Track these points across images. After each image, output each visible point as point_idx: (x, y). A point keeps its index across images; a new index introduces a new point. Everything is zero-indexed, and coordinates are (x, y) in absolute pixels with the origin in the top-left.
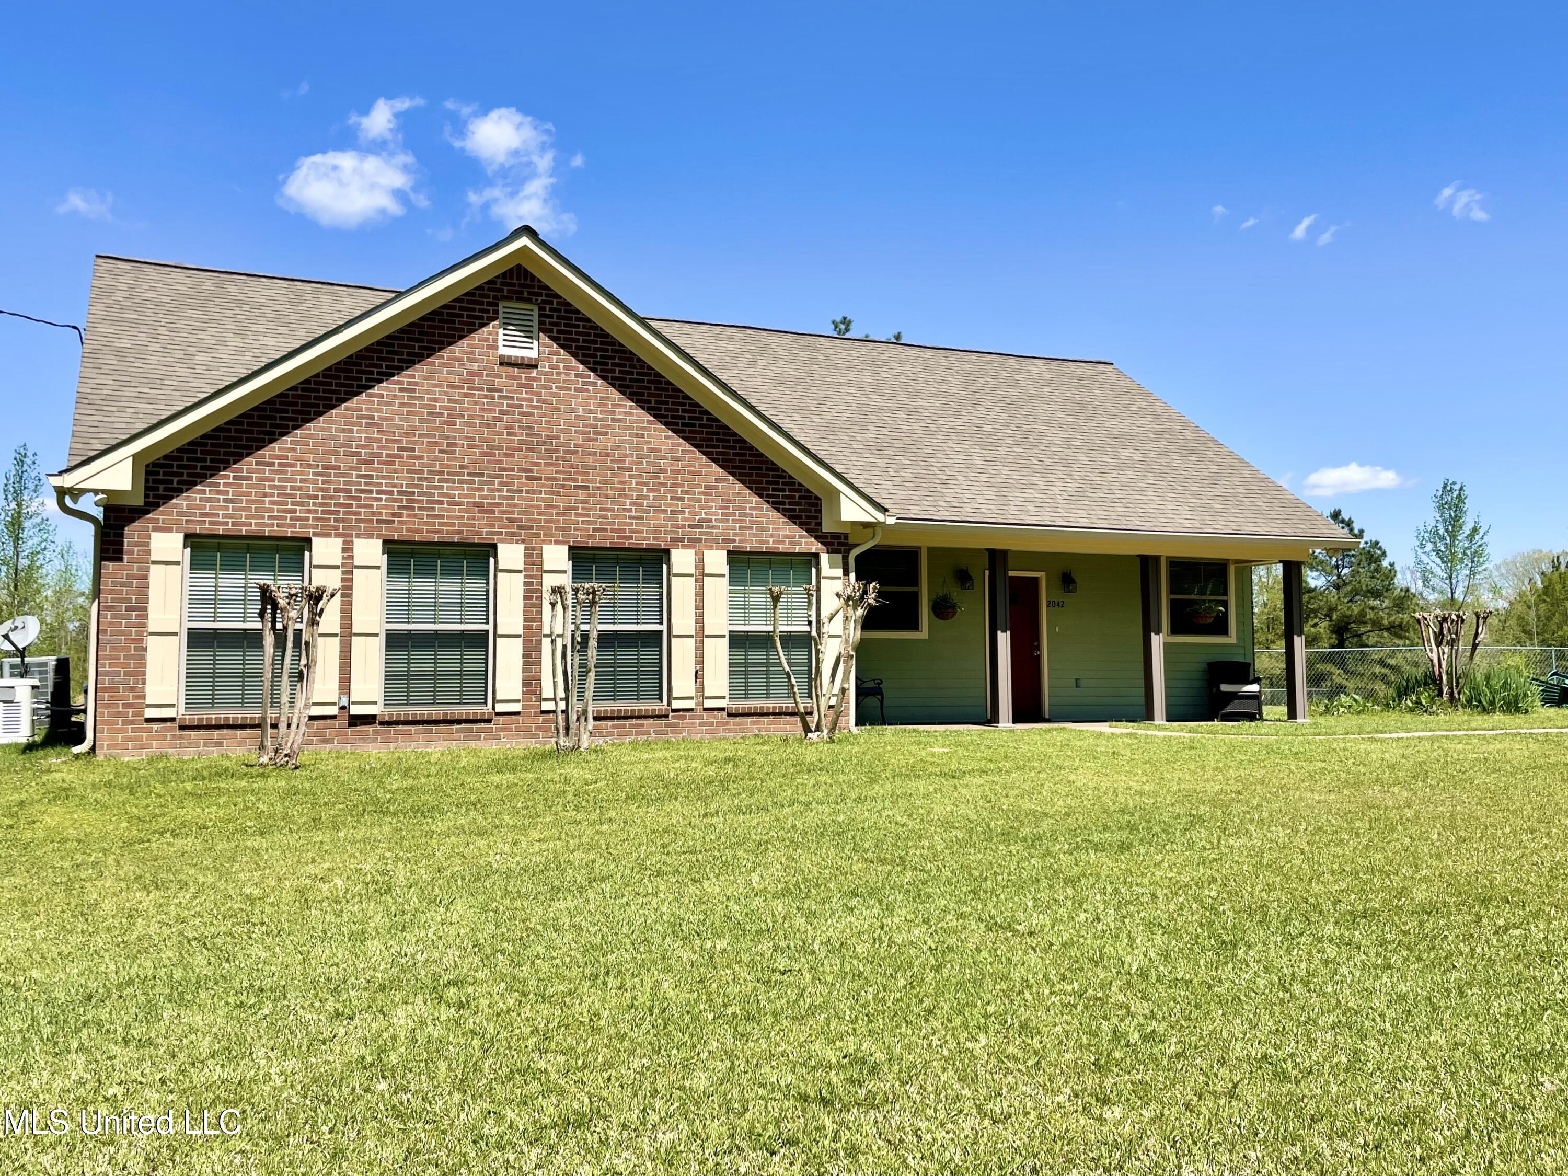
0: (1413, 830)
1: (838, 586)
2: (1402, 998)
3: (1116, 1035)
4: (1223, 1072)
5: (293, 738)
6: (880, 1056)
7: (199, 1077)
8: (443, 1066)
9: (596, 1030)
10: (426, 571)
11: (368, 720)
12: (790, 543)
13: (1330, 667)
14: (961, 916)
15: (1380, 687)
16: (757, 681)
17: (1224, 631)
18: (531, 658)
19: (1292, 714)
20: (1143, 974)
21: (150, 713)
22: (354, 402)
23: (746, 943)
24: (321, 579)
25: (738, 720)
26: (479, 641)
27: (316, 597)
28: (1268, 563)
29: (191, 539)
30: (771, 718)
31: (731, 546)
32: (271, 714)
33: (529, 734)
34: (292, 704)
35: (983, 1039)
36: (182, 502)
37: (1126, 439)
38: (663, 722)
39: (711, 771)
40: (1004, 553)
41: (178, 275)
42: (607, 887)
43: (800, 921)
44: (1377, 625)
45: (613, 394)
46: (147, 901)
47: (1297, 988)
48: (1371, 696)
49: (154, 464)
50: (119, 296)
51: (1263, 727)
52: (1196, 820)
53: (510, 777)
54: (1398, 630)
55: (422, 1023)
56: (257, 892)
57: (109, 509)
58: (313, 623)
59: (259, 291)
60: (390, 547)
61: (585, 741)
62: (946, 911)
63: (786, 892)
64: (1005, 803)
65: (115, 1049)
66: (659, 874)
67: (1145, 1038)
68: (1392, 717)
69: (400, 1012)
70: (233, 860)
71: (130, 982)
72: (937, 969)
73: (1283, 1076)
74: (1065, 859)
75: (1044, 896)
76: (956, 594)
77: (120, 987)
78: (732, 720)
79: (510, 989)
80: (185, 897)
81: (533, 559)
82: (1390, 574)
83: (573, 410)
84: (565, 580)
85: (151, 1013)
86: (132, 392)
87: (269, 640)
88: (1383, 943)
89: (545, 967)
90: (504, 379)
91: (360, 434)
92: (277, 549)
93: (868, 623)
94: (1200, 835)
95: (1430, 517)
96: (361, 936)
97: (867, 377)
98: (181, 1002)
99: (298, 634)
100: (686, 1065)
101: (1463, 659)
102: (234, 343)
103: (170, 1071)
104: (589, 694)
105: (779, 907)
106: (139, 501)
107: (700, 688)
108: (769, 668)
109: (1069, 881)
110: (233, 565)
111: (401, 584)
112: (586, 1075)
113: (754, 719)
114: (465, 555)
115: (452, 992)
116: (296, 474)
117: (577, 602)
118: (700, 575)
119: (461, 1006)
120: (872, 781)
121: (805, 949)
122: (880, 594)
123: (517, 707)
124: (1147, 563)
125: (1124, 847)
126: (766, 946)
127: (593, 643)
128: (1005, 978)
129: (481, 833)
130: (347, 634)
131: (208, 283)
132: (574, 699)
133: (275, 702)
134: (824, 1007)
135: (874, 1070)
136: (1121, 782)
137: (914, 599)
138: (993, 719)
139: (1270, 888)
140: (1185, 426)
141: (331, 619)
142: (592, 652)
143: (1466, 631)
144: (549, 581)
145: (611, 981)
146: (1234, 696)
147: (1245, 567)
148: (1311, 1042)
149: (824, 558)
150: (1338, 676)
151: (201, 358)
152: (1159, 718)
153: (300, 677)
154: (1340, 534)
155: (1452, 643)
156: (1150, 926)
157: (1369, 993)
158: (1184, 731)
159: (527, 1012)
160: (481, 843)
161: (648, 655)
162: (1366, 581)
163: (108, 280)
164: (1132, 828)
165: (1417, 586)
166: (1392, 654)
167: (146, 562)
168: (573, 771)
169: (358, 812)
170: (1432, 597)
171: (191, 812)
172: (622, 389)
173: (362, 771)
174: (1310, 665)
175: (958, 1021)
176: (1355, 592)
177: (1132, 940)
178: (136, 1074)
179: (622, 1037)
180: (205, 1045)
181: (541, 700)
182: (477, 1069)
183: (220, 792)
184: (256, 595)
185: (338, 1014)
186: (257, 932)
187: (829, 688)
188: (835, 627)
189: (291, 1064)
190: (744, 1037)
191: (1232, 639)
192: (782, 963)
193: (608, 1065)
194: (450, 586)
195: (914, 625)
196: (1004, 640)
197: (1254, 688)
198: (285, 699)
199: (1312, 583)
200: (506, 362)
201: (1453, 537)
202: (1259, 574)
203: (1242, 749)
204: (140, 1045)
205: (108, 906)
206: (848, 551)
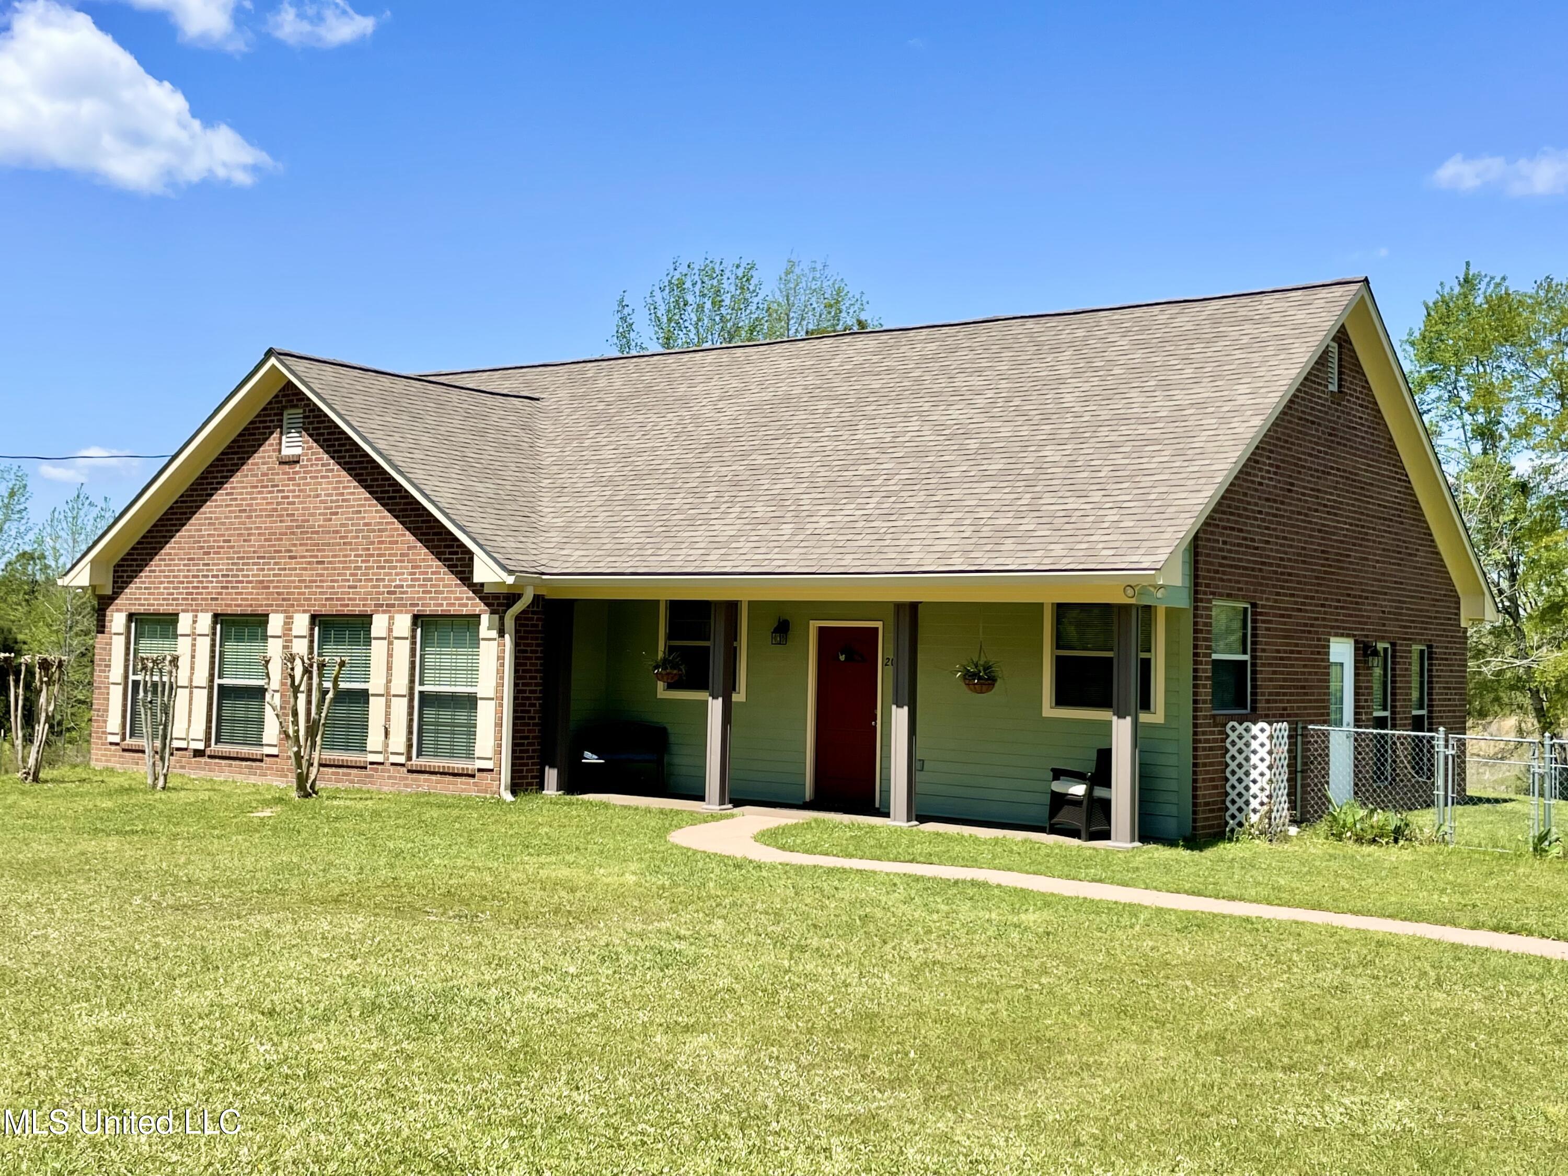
1: (494, 647)
10: (240, 635)
11: (198, 753)
12: (460, 605)
21: (110, 738)
24: (181, 645)
25: (415, 775)
26: (260, 694)
29: (131, 617)
30: (438, 777)
31: (416, 610)
33: (282, 773)
36: (128, 591)
38: (363, 772)
45: (345, 476)
49: (118, 565)
57: (99, 598)
60: (214, 618)
78: (411, 776)
81: (288, 627)
83: (318, 496)
90: (281, 475)
91: (205, 532)
92: (170, 622)
106: (111, 592)
107: (388, 744)
110: (152, 634)
111: (228, 647)
113: (426, 776)
118: (392, 636)
123: (276, 751)
130: (192, 686)
141: (186, 675)
144: (296, 645)
149: (485, 619)
167: (111, 634)
172: (350, 472)
194: (253, 649)
200: (286, 461)
206: (505, 612)
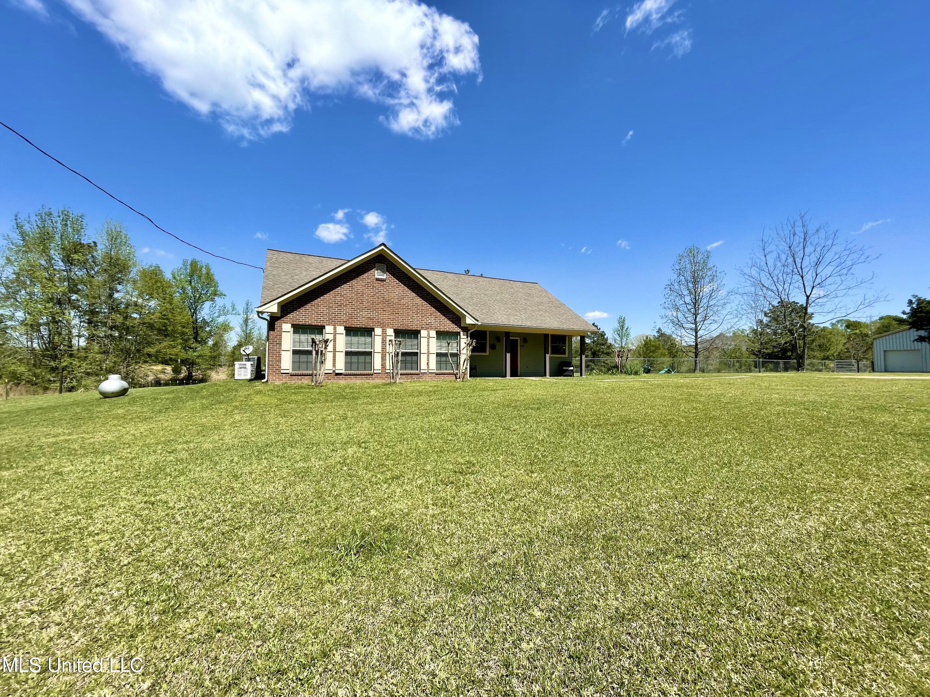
0: (611, 404)
1: (465, 340)
2: (607, 446)
3: (536, 456)
4: (562, 465)
5: (320, 378)
6: (475, 461)
7: (297, 466)
8: (361, 463)
9: (401, 455)
10: (355, 335)
11: (340, 374)
12: (453, 329)
13: (591, 363)
14: (496, 426)
15: (603, 368)
16: (443, 366)
17: (565, 354)
18: (383, 359)
19: (581, 375)
20: (543, 440)
21: (282, 371)
22: (337, 290)
23: (440, 433)
24: (327, 337)
26: (370, 354)
27: (326, 341)
28: (576, 336)
29: (293, 326)
30: (447, 375)
31: (437, 330)
32: (315, 372)
33: (382, 378)
34: (320, 370)
35: (501, 457)
36: (291, 316)
37: (541, 303)
38: (418, 376)
39: (431, 389)
40: (509, 333)
41: (290, 255)
42: (404, 418)
43: (454, 427)
44: (603, 353)
45: (406, 288)
46: (282, 420)
47: (581, 444)
48: (601, 370)
49: (283, 305)
50: (273, 260)
51: (574, 378)
52: (556, 402)
53: (378, 390)
54: (608, 354)
55: (356, 453)
56: (311, 418)
57: (271, 317)
58: (326, 348)
59: (311, 259)
60: (346, 329)
61: (398, 381)
62: (492, 425)
63: (451, 420)
64: (508, 398)
65: (275, 459)
66: (417, 415)
67: (543, 456)
68: (606, 376)
69: (349, 450)
70: (305, 410)
71: (278, 441)
72: (490, 439)
73: (578, 466)
74: (523, 412)
75: (517, 421)
76: (496, 343)
77: (275, 442)
78: (437, 376)
79: (379, 444)
80: (292, 420)
81: (384, 332)
82: (607, 339)
83: (395, 293)
84: (393, 338)
85: (284, 449)
86: (277, 286)
87: (314, 353)
88: (603, 432)
89: (387, 439)
90: (377, 284)
91: (338, 298)
92: (316, 329)
93: (473, 350)
94: (557, 405)
95: (617, 325)
96: (339, 430)
97: (474, 285)
98: (292, 447)
99: (322, 351)
100: (425, 464)
101: (624, 362)
102: (305, 273)
103: (289, 464)
104: (399, 368)
105: (449, 424)
106: (279, 316)
107: (428, 367)
108: (447, 362)
109: (524, 417)
110: (304, 333)
111: (349, 338)
112: (399, 467)
113: (443, 375)
114: (366, 331)
115: (363, 445)
116: (321, 308)
117: (396, 344)
118: (429, 337)
119: (366, 448)
120: (474, 392)
121: (456, 434)
122: (476, 343)
123: (380, 372)
124: (546, 336)
125: (538, 409)
126: (445, 434)
127: (400, 355)
128: (507, 442)
129: (371, 404)
130: (335, 351)
131: (297, 257)
132: (395, 369)
133: (316, 369)
134: (461, 449)
135: (474, 465)
136: (538, 392)
137: (485, 344)
138: (505, 376)
139: (575, 419)
140: (556, 300)
141: (330, 347)
142: (400, 357)
143: (625, 355)
144: (388, 338)
145: (405, 443)
146: (567, 370)
147: (570, 337)
148: (585, 457)
149: (462, 333)
150: (593, 365)
151: (295, 277)
152: (548, 376)
153: (322, 362)
154: (594, 329)
155: (622, 357)
156: (545, 429)
157: (599, 445)
158: (554, 379)
159: (383, 450)
160: (370, 407)
161: (414, 358)
162: (600, 342)
163: (271, 256)
164: (541, 404)
165: (613, 343)
166: (607, 360)
167: (281, 331)
168: (394, 388)
169: (338, 398)
170: (617, 346)
171: (293, 397)
172: (408, 287)
173: (339, 387)
174: (586, 363)
175: (495, 453)
176: (598, 344)
177: (540, 432)
178: (280, 465)
179: (408, 456)
180: (298, 458)
181: (386, 369)
182: (370, 464)
183: (301, 392)
184: (310, 341)
185: (333, 450)
186: (311, 429)
187: (462, 367)
188: (464, 351)
189: (321, 463)
190: (440, 456)
191: (567, 356)
192: (450, 438)
193: (404, 464)
194: (362, 339)
195: (485, 352)
196: (508, 355)
197: (572, 368)
198: (318, 368)
199: (587, 342)
200: (377, 280)
201: (622, 330)
202: (574, 339)
203: (568, 384)
204: (281, 457)
205: (272, 422)
206: (468, 331)
